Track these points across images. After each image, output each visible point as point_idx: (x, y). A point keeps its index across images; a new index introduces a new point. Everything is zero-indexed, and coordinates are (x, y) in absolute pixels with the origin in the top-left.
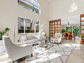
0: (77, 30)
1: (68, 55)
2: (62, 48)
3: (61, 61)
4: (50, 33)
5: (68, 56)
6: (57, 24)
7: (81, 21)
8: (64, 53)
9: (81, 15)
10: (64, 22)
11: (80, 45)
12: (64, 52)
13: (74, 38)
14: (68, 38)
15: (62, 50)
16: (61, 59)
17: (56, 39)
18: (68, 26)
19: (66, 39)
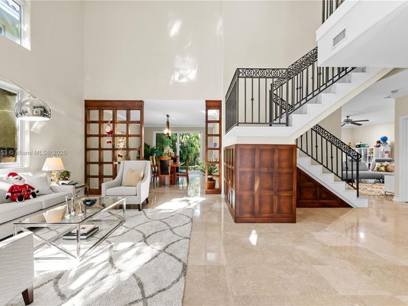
0: (187, 147)
1: (187, 235)
2: (161, 220)
3: (176, 261)
4: (87, 163)
5: (187, 238)
6: (128, 122)
7: (207, 122)
8: (174, 233)
9: (206, 101)
10: (153, 116)
11: (203, 199)
12: (171, 229)
13: (185, 178)
14: (167, 179)
15: (164, 226)
16: (172, 255)
17: (132, 190)
18: (166, 131)
19: (162, 184)
